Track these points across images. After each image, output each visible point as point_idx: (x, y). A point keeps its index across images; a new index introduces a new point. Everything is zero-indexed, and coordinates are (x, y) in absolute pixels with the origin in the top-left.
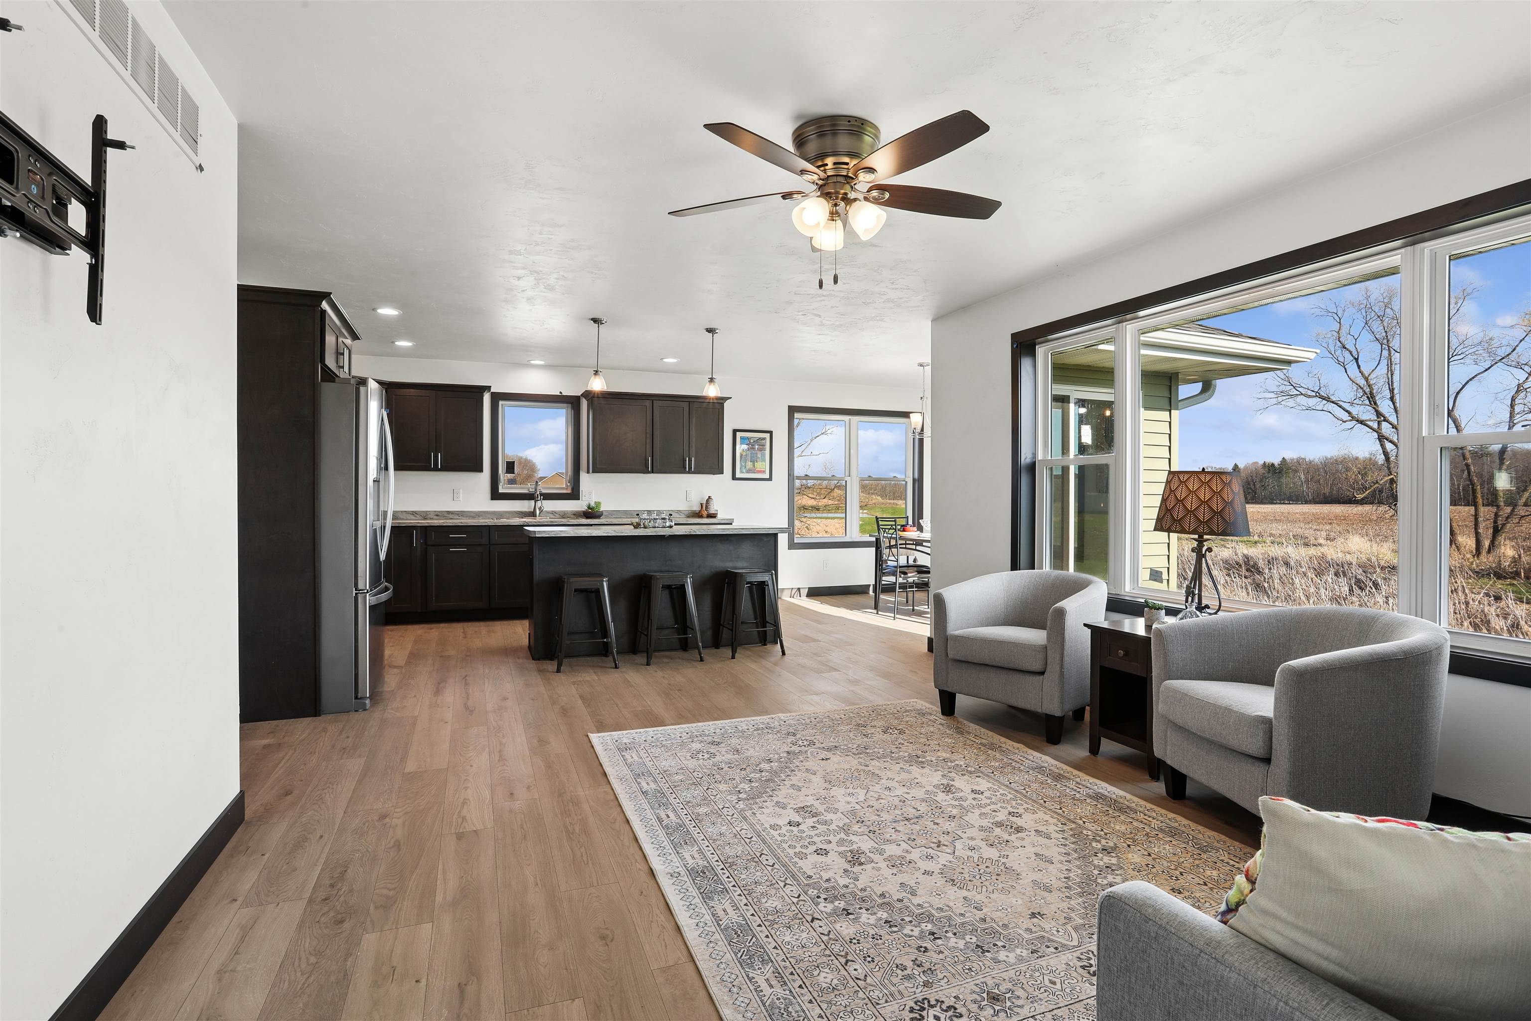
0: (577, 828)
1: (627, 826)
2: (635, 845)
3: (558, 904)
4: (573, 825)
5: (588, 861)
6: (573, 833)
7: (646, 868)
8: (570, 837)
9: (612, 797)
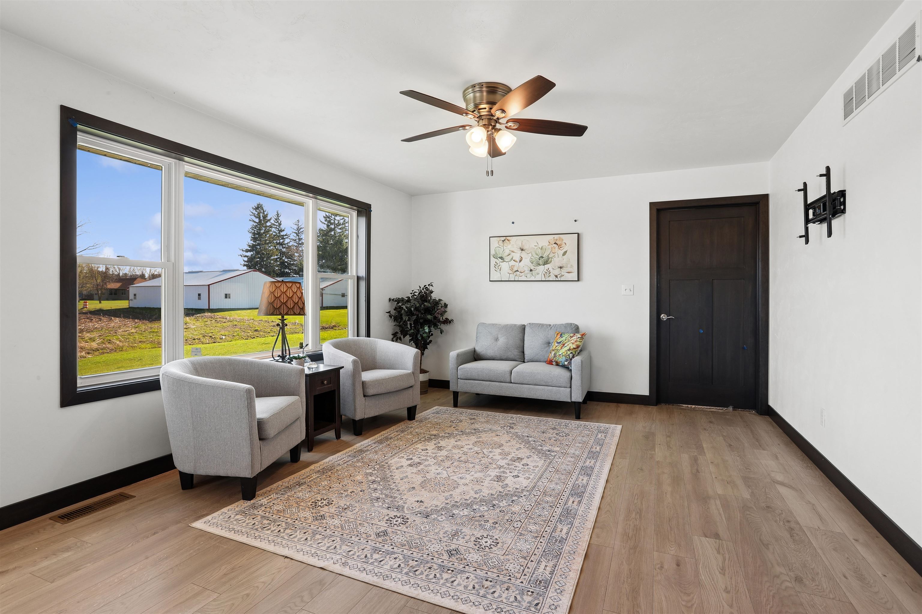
0: (633, 515)
1: (601, 507)
2: (605, 495)
3: (657, 484)
4: (635, 518)
5: (635, 495)
6: (638, 513)
7: (608, 484)
8: (640, 511)
9: (596, 530)
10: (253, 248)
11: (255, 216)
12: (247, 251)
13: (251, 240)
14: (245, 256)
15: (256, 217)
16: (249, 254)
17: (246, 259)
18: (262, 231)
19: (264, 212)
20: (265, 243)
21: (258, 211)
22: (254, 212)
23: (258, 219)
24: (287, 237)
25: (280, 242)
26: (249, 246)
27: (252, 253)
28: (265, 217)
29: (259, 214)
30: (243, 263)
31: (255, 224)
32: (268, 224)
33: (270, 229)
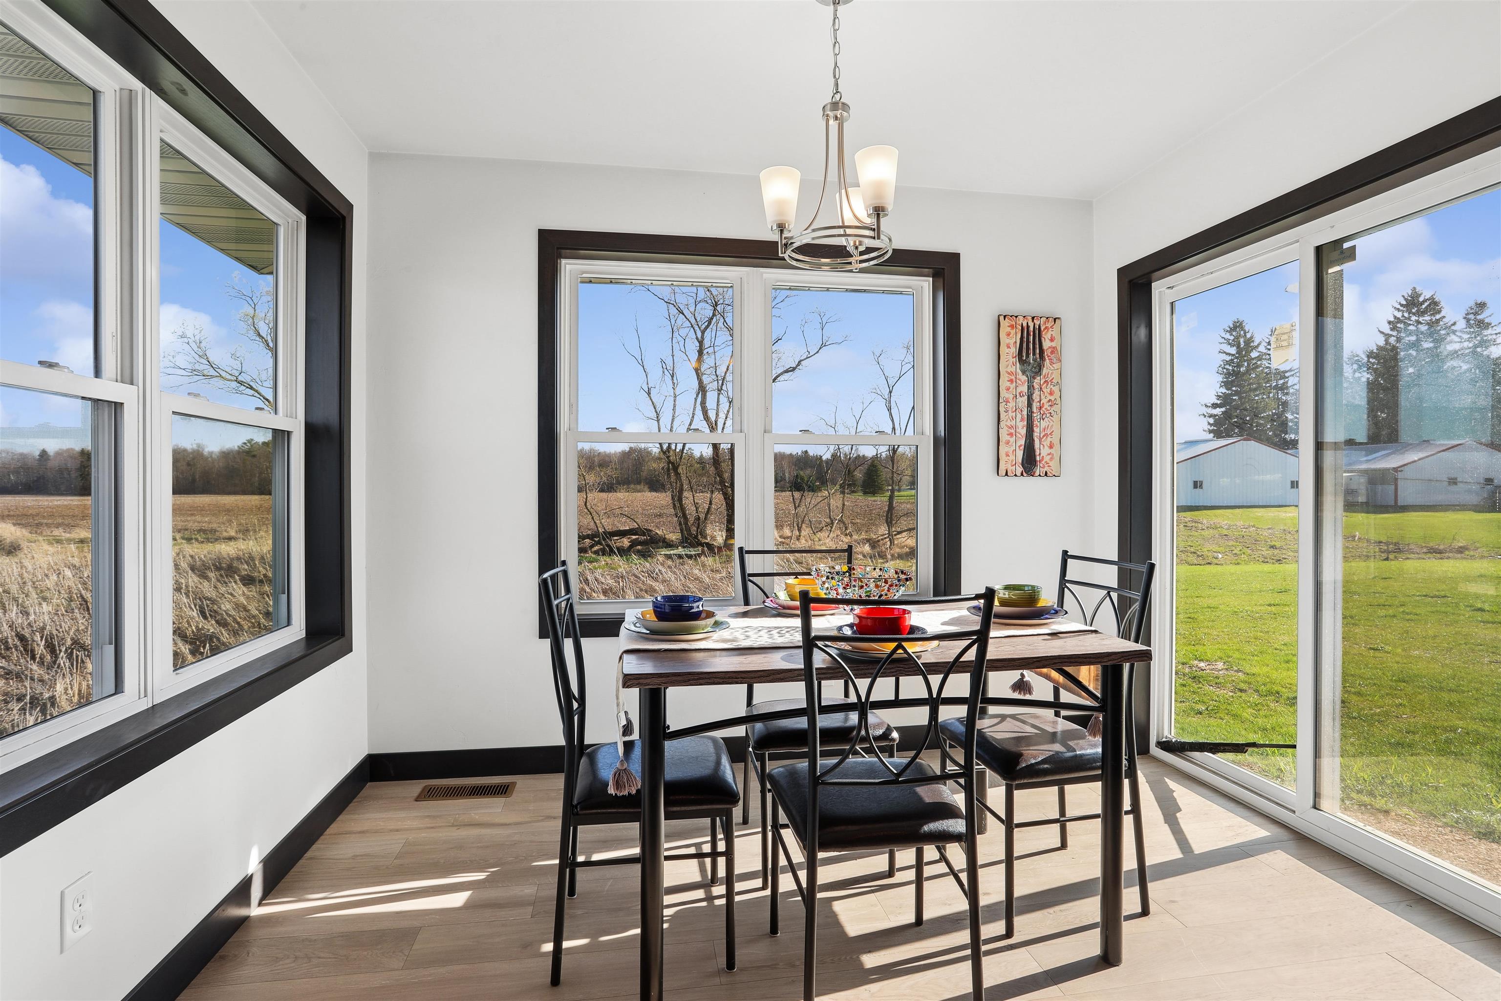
10: (1225, 400)
11: (1229, 344)
12: (1215, 406)
13: (1221, 386)
14: (1211, 416)
15: (1231, 345)
16: (1218, 411)
17: (1211, 421)
18: (1243, 369)
19: (1245, 333)
20: (1251, 390)
21: (1234, 333)
22: (1228, 336)
23: (1235, 348)
24: (1292, 373)
25: (1277, 385)
26: (1219, 397)
27: (1223, 409)
28: (1248, 342)
29: (1237, 338)
30: (1207, 427)
31: (1228, 358)
32: (1254, 354)
33: (1259, 363)
